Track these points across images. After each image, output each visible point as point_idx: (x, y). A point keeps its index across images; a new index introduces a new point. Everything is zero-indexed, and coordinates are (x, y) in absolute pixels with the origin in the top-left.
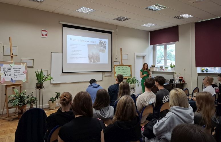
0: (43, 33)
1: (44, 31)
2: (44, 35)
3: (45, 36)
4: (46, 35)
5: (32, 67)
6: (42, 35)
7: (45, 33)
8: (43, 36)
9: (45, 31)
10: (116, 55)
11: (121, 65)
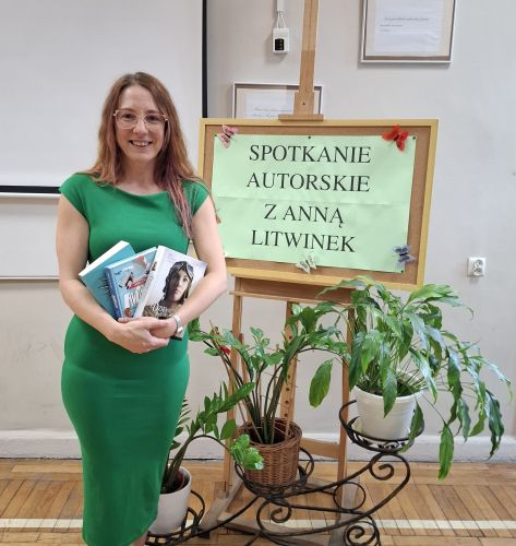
10: (276, 13)
11: (286, 126)
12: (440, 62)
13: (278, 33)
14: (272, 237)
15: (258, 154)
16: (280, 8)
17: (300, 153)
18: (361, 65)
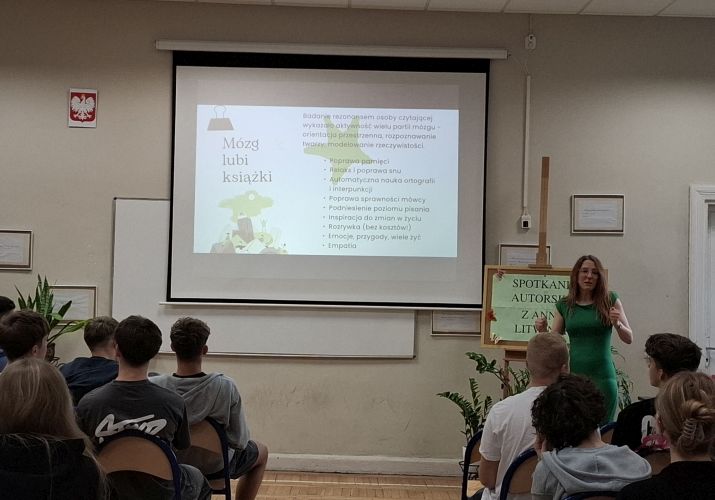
0: (76, 107)
1: (79, 95)
2: (83, 117)
3: (88, 120)
4: (92, 116)
5: (25, 269)
6: (73, 115)
7: (83, 107)
8: (77, 119)
9: (83, 97)
10: (523, 207)
11: (533, 270)
12: (618, 233)
13: (524, 218)
14: (526, 328)
15: (517, 285)
16: (525, 205)
17: (540, 284)
18: (572, 235)
